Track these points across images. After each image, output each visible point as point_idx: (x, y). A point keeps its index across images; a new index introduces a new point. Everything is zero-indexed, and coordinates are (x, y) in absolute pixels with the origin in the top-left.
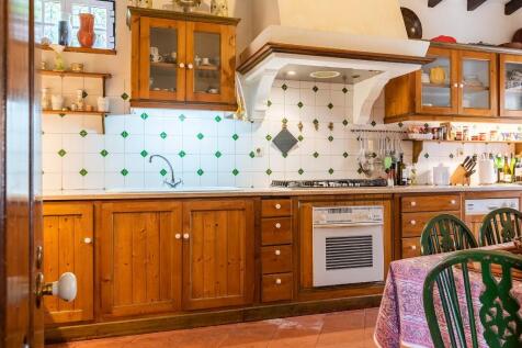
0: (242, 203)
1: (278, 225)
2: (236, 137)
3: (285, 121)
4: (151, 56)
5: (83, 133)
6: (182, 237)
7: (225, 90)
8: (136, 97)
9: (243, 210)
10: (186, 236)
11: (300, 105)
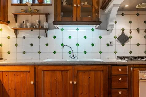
0: (102, 68)
1: (120, 79)
2: (100, 37)
3: (123, 30)
4: (62, 3)
5: (39, 37)
6: (73, 83)
7: (94, 15)
8: (56, 21)
9: (103, 71)
10: (75, 82)
11: (130, 22)
